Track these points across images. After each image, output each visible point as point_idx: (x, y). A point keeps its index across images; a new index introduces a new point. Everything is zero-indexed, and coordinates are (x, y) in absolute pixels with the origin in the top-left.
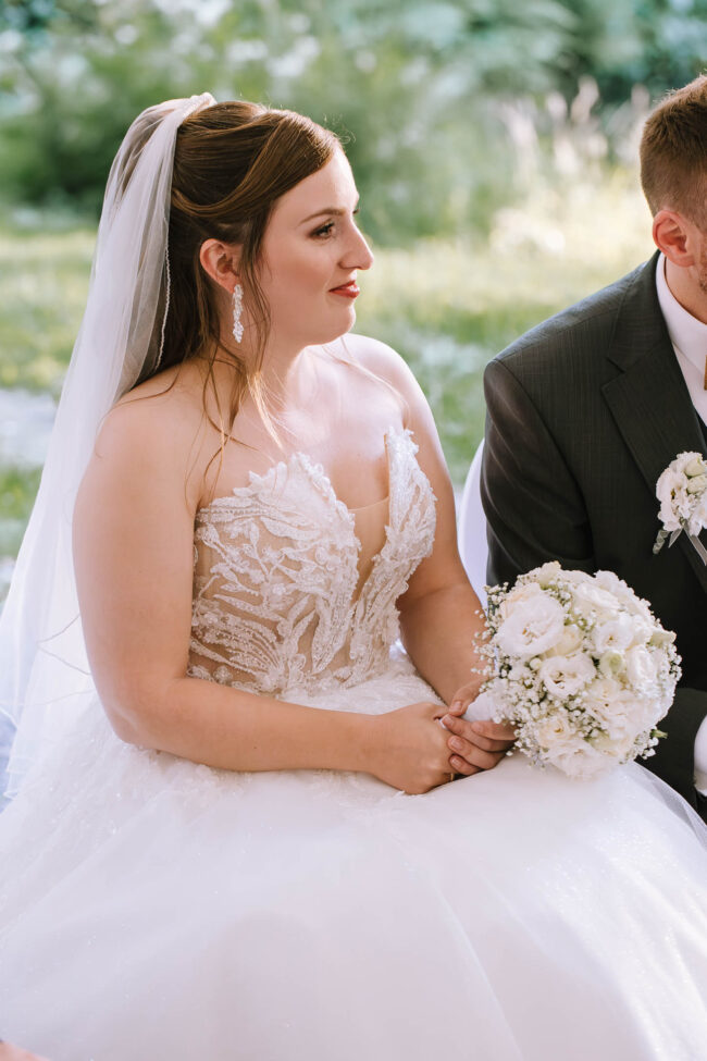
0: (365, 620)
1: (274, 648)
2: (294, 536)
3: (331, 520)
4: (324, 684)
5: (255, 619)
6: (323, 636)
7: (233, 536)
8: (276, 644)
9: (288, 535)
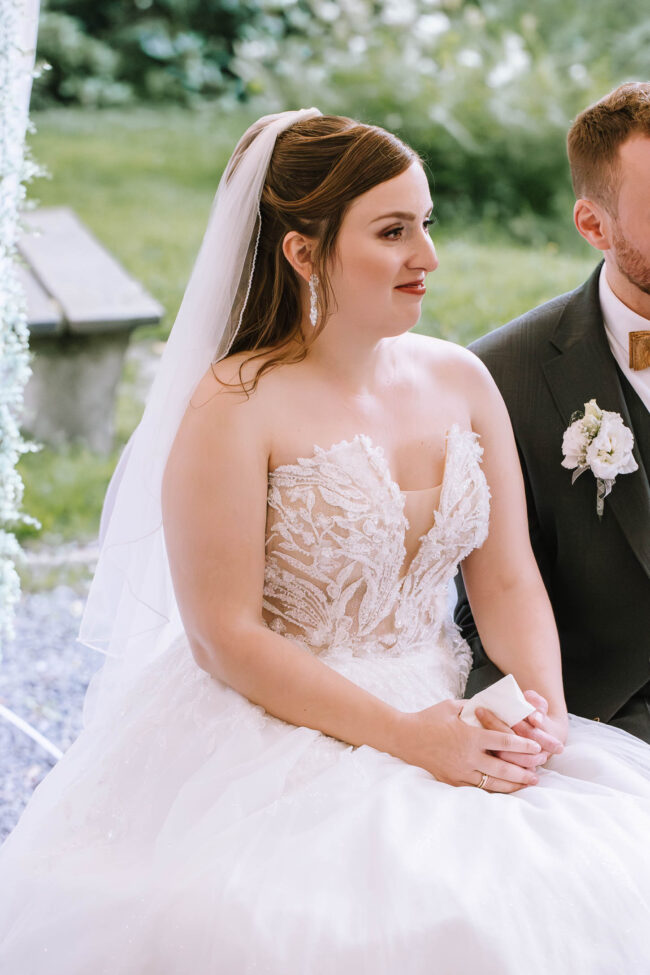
0: (413, 595)
1: (324, 607)
2: (345, 507)
3: (382, 498)
4: (369, 646)
5: (307, 578)
6: (370, 603)
7: (293, 500)
8: (326, 604)
9: (341, 505)
